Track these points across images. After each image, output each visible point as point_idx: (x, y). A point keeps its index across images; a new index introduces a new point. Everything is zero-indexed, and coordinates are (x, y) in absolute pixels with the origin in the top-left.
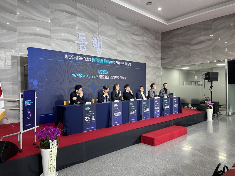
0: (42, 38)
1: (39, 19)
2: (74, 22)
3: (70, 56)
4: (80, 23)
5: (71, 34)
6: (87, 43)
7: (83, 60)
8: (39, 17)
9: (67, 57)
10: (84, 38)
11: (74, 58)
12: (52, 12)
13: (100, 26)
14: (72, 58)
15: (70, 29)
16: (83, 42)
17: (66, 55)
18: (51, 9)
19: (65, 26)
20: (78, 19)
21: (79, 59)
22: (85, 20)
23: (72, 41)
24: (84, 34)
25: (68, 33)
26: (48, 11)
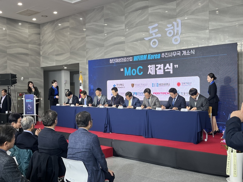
0: (119, 45)
1: (117, 29)
2: (146, 17)
3: (114, 60)
4: (151, 14)
5: (142, 31)
6: (159, 35)
7: (124, 61)
8: (117, 27)
9: (111, 61)
10: (157, 30)
11: (117, 61)
12: (126, 17)
13: (178, 5)
14: (115, 61)
15: (141, 26)
16: (154, 36)
17: (110, 60)
18: (126, 15)
19: (137, 25)
20: (150, 10)
21: (121, 61)
22: (157, 7)
23: (143, 39)
24: (156, 25)
25: (139, 32)
26: (123, 18)
